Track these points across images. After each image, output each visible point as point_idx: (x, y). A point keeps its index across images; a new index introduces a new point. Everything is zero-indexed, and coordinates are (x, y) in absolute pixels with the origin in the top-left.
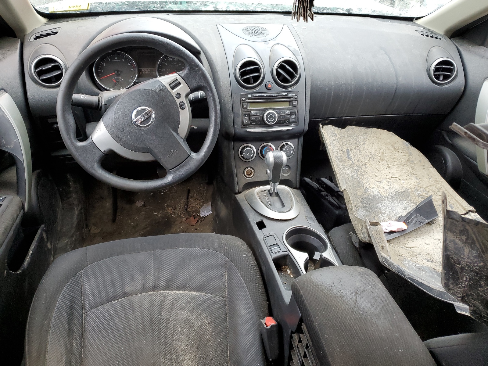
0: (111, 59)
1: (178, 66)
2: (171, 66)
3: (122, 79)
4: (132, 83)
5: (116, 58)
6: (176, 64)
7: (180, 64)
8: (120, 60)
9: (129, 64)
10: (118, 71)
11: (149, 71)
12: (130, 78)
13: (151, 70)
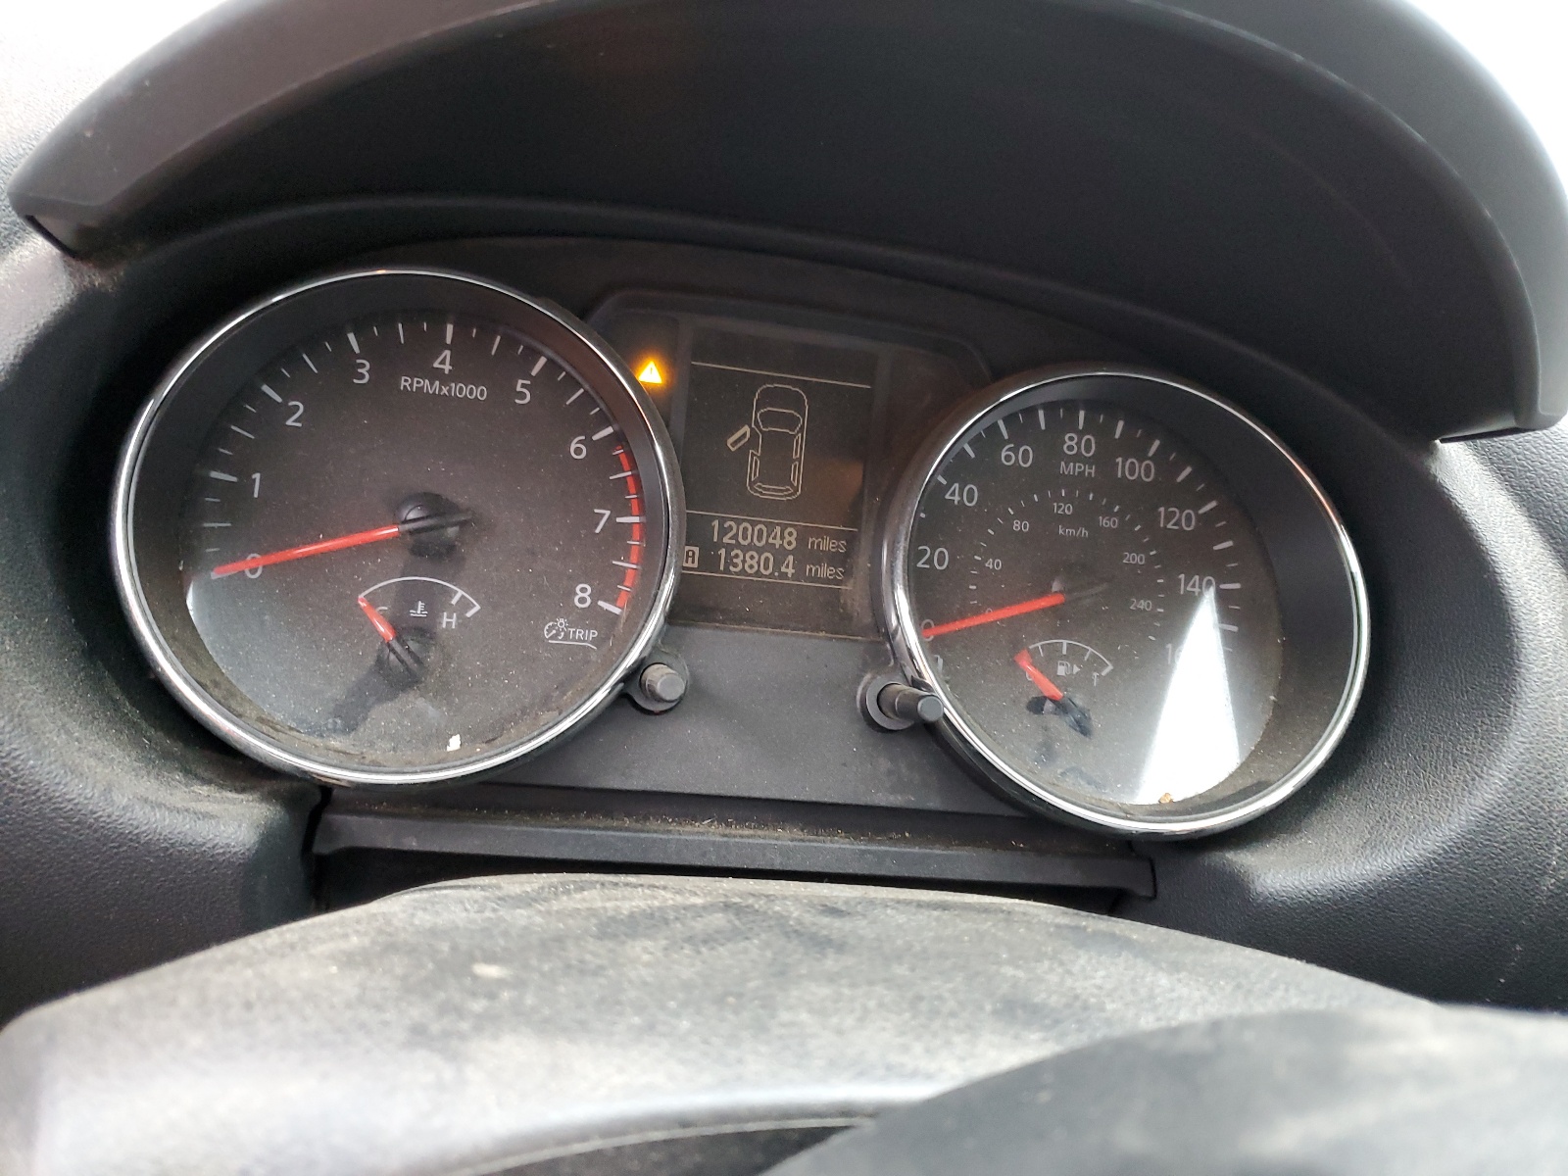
0: (387, 371)
1: (1084, 532)
2: (1017, 525)
3: (464, 605)
4: (600, 696)
5: (444, 362)
6: (1067, 509)
7: (1109, 513)
8: (479, 392)
9: (577, 449)
10: (437, 506)
11: (780, 555)
12: (569, 610)
13: (802, 540)
